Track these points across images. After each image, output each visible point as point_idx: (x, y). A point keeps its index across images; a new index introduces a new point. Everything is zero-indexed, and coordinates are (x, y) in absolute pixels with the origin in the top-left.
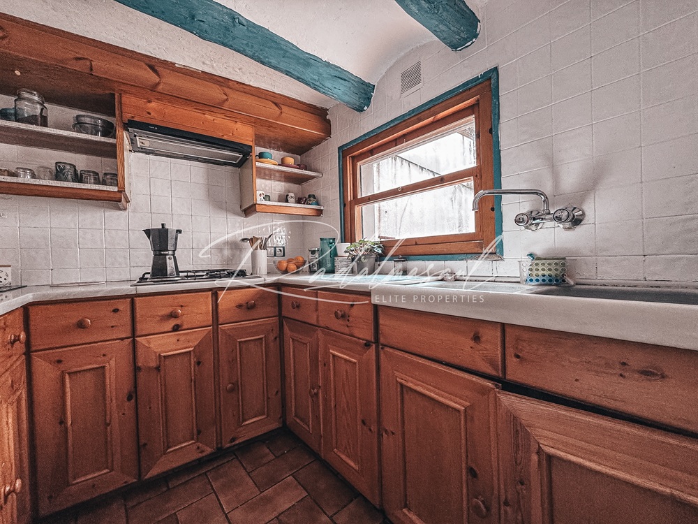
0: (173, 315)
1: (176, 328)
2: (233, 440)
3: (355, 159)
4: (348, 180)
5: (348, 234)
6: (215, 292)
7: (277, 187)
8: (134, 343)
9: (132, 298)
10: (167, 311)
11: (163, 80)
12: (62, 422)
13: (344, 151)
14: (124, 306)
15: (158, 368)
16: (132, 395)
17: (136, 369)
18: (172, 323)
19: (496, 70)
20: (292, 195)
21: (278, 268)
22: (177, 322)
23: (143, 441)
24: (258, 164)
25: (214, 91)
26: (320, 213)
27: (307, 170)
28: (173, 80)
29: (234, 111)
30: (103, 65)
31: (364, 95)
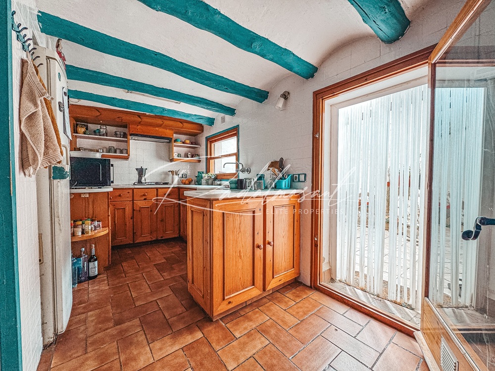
0: (144, 195)
1: (145, 199)
2: (162, 237)
3: (211, 142)
4: (208, 151)
5: (208, 171)
6: (157, 189)
7: (183, 150)
8: (133, 203)
9: (133, 189)
10: (143, 194)
11: (143, 120)
12: (115, 222)
13: (208, 139)
14: (131, 191)
15: (140, 211)
16: (132, 218)
17: (134, 210)
18: (144, 197)
19: (238, 125)
20: (190, 153)
21: (182, 182)
22: (145, 197)
23: (135, 231)
24: (175, 144)
25: (159, 122)
26: (199, 161)
27: (195, 144)
28: (145, 120)
29: (166, 127)
30: (126, 118)
31: (211, 121)
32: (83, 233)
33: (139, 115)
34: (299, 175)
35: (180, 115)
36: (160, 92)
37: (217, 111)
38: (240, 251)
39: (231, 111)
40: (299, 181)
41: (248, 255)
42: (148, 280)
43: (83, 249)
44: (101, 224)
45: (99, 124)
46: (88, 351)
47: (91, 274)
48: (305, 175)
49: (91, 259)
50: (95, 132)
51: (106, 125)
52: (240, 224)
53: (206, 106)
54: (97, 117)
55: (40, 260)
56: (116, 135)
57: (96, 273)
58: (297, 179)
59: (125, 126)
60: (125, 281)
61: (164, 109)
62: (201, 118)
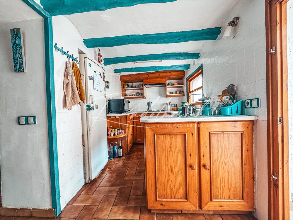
3: (190, 81)
4: (188, 87)
5: (188, 101)
7: (174, 90)
13: (187, 80)
19: (202, 65)
20: (178, 91)
24: (168, 86)
25: (157, 75)
26: (184, 95)
27: (181, 85)
28: (151, 75)
29: (162, 77)
30: (141, 77)
31: (187, 67)
32: (114, 135)
33: (147, 74)
34: (251, 100)
35: (166, 68)
36: (146, 58)
37: (185, 59)
38: (171, 167)
39: (196, 55)
40: (251, 107)
41: (180, 172)
42: (139, 166)
43: (116, 143)
44: (123, 131)
45: (132, 83)
46: (94, 194)
47: (119, 155)
48: (258, 100)
49: (119, 148)
50: (131, 87)
51: (135, 82)
52: (171, 144)
53: (175, 57)
54: (130, 79)
55: (83, 145)
56: (139, 86)
57: (121, 155)
58: (249, 105)
59: (142, 81)
60: (130, 163)
61: (155, 67)
62: (179, 66)
